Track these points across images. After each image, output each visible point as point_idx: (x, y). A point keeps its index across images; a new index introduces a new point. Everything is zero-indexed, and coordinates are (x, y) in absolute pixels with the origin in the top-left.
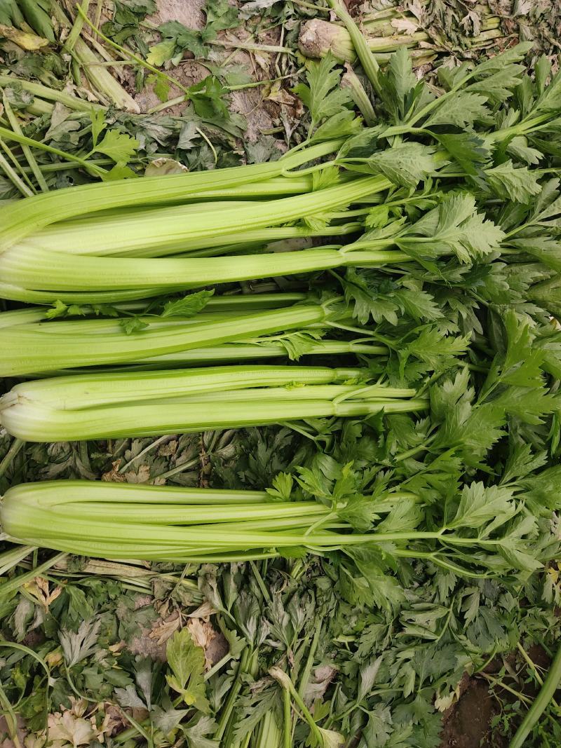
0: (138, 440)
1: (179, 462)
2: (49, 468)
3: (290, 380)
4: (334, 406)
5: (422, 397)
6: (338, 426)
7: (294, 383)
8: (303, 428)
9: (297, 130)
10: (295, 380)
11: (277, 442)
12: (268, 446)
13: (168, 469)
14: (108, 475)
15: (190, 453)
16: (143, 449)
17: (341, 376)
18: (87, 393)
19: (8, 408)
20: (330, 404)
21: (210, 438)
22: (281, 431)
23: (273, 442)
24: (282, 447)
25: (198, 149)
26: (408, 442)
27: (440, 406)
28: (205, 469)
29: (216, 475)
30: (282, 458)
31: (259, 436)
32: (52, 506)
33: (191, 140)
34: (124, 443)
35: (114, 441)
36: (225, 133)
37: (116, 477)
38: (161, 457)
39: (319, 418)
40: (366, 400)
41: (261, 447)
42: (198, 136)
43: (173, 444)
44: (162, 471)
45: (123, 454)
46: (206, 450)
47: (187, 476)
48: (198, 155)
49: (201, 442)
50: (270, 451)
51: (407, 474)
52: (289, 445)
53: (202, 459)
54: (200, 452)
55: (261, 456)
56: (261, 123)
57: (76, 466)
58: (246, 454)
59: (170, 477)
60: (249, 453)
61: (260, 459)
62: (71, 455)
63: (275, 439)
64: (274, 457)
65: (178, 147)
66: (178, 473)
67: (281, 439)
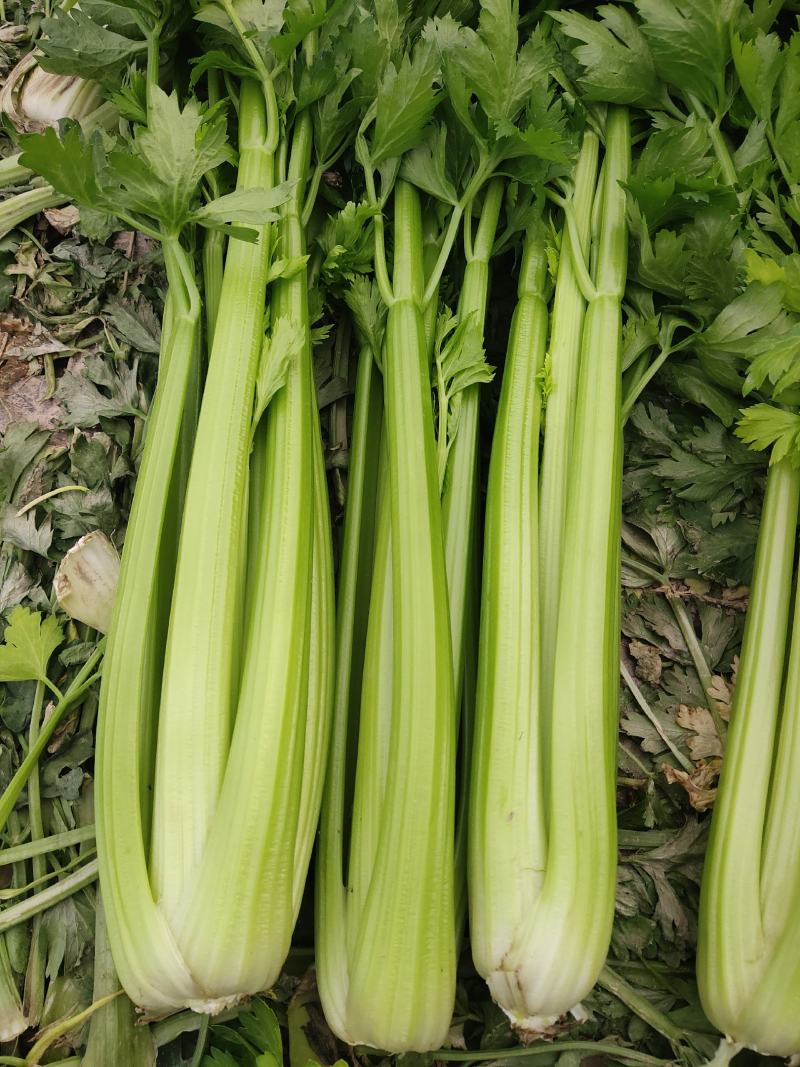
0: (623, 721)
1: (676, 643)
2: (667, 919)
3: (533, 385)
4: (601, 298)
5: (602, 120)
6: (645, 301)
7: (540, 376)
8: (637, 375)
9: (52, 327)
10: (533, 375)
11: (660, 436)
12: (667, 454)
13: (690, 668)
14: (694, 796)
15: (659, 617)
16: (642, 713)
17: (537, 285)
18: (512, 814)
19: (523, 997)
20: (594, 309)
21: (632, 573)
22: (637, 424)
23: (657, 444)
24: (672, 427)
25: (57, 516)
26: (699, 155)
27: (628, 80)
28: (697, 590)
29: (717, 569)
30: (696, 428)
31: (641, 472)
32: (764, 935)
33: (37, 528)
34: (627, 751)
35: (620, 772)
36: (36, 462)
37: (700, 780)
38: (662, 678)
39: (623, 338)
40: (595, 234)
41: (665, 469)
42: (33, 514)
43: (637, 649)
44: (694, 681)
45: (648, 757)
46: (659, 584)
47: (710, 628)
48: (68, 518)
49: (639, 594)
50: (677, 453)
51: (769, 166)
52: (669, 413)
53: (677, 594)
54: (662, 595)
55: (686, 473)
56: (32, 397)
57: (668, 861)
58: (676, 504)
59: (709, 665)
60: (675, 497)
61: (690, 476)
62: (641, 866)
63: (653, 440)
64: (691, 446)
65: (45, 555)
66: (702, 648)
67: (656, 427)
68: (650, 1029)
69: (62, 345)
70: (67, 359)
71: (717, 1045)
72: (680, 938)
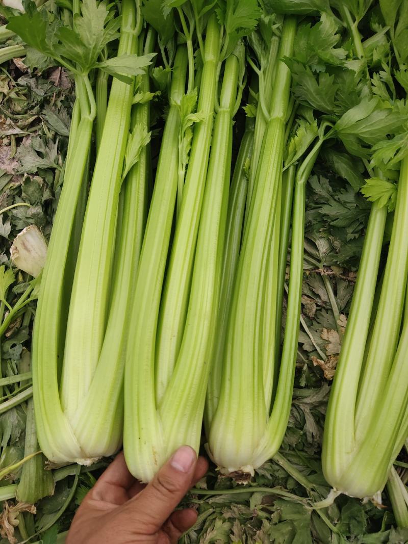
1: (324, 298)
2: (309, 432)
9: (16, 121)
11: (323, 193)
12: (327, 203)
13: (329, 310)
14: (326, 372)
15: (317, 285)
16: (304, 331)
21: (307, 263)
22: (313, 186)
23: (321, 197)
24: (330, 189)
25: (14, 218)
28: (336, 271)
29: (347, 262)
30: (342, 189)
31: (313, 211)
32: (355, 440)
33: (4, 224)
36: (5, 190)
37: (330, 365)
38: (315, 315)
41: (325, 210)
42: (1, 216)
43: (305, 300)
44: (331, 317)
45: (306, 352)
46: (318, 268)
47: (341, 292)
48: (20, 219)
49: (308, 273)
50: (332, 202)
52: (330, 182)
53: (326, 273)
54: (319, 274)
55: (335, 212)
56: (4, 157)
57: (311, 404)
58: (330, 228)
59: (340, 309)
60: (329, 225)
61: (338, 214)
62: (298, 406)
63: (320, 195)
64: (339, 199)
65: (7, 237)
66: (337, 301)
67: (322, 188)
68: (298, 484)
69: (20, 130)
70: (23, 137)
71: (329, 491)
72: (316, 442)
